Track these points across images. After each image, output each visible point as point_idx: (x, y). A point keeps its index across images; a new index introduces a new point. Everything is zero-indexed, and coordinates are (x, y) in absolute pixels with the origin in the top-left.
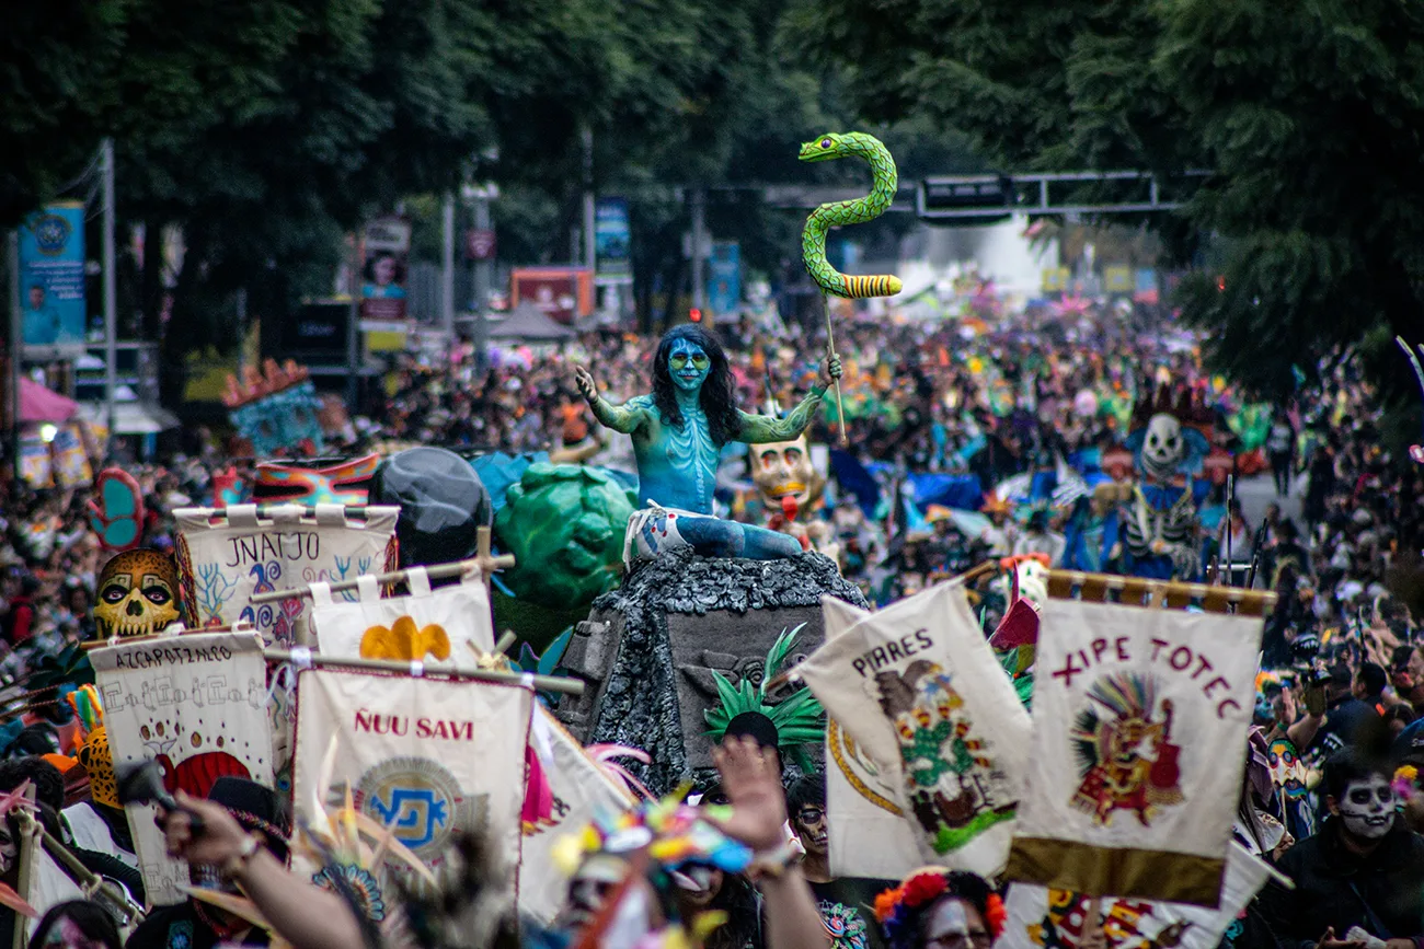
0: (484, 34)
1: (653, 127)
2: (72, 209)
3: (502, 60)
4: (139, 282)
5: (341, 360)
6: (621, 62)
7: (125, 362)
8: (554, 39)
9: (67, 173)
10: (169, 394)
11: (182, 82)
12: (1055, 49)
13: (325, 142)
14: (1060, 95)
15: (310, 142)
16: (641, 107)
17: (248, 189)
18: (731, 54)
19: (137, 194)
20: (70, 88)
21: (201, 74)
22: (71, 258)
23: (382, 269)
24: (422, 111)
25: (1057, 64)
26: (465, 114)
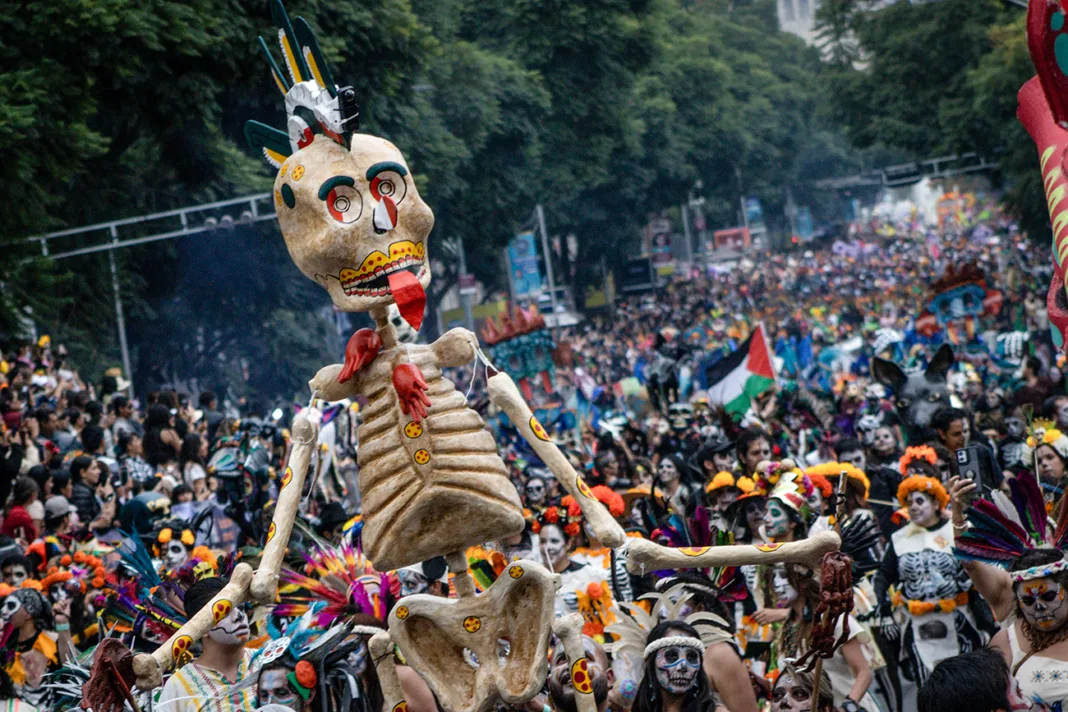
0: (689, 135)
1: (765, 164)
2: (529, 236)
3: (699, 145)
4: (561, 261)
5: (648, 281)
6: (749, 139)
7: (560, 295)
8: (719, 133)
9: (524, 220)
10: (579, 306)
11: (566, 176)
12: (932, 107)
13: (630, 191)
14: (937, 126)
15: (622, 191)
16: (759, 156)
17: (600, 215)
18: (794, 129)
19: (554, 225)
20: (521, 185)
21: (574, 172)
22: (532, 256)
23: (660, 240)
24: (667, 171)
25: (933, 113)
26: (687, 169)
